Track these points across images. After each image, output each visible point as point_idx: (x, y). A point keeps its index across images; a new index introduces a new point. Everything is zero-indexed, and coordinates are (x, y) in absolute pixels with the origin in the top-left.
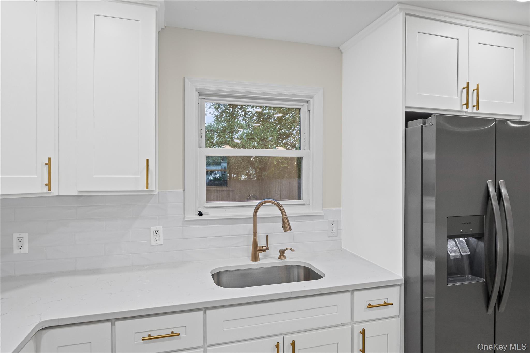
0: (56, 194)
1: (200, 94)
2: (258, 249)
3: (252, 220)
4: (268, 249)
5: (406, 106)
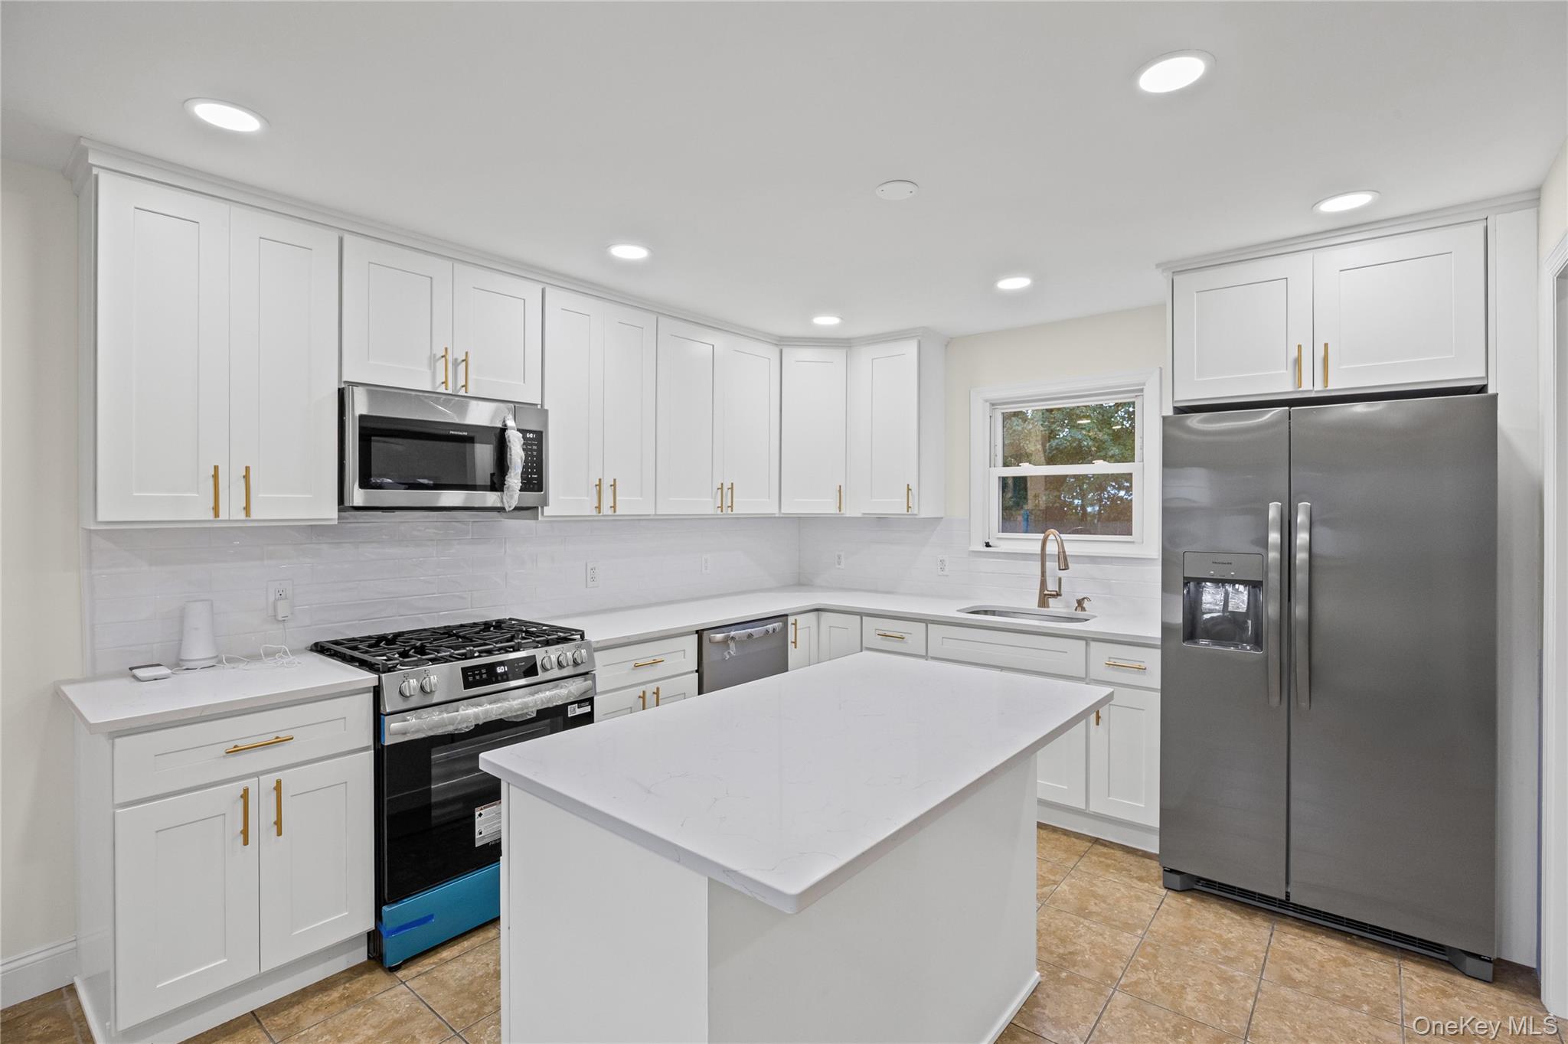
0: (850, 515)
2: (1046, 592)
3: (1039, 557)
4: (1060, 595)
5: (1175, 399)
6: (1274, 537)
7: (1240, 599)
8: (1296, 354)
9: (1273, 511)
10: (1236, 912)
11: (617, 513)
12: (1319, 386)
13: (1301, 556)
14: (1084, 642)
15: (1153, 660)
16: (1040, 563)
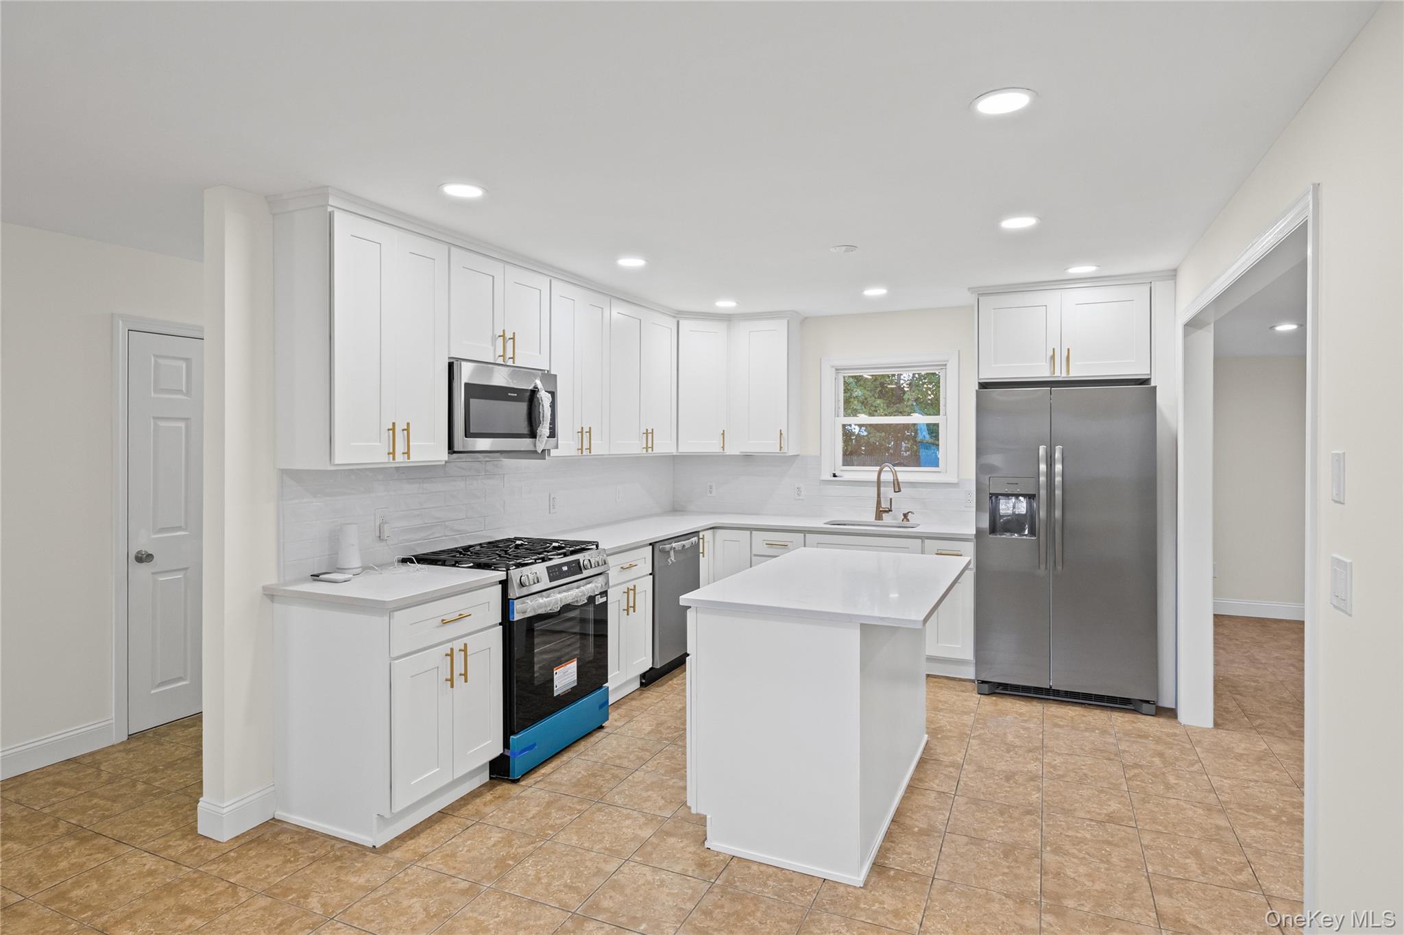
0: (728, 454)
1: (837, 370)
2: (881, 509)
3: (876, 484)
4: (891, 511)
5: (980, 377)
6: (1043, 467)
7: (1022, 507)
8: (1052, 353)
9: (1042, 450)
10: (1023, 701)
11: (592, 453)
12: (1064, 374)
13: (1058, 479)
14: (920, 540)
15: (969, 549)
16: (876, 489)
